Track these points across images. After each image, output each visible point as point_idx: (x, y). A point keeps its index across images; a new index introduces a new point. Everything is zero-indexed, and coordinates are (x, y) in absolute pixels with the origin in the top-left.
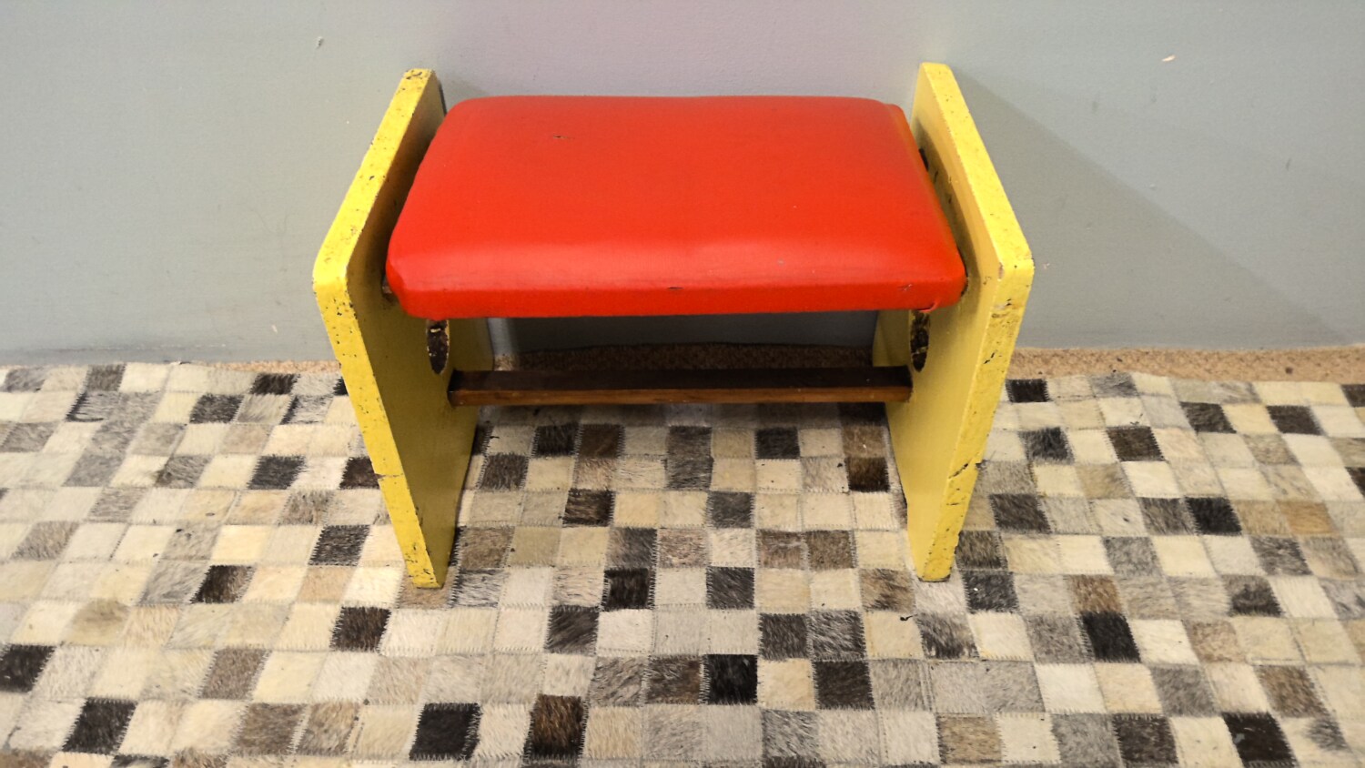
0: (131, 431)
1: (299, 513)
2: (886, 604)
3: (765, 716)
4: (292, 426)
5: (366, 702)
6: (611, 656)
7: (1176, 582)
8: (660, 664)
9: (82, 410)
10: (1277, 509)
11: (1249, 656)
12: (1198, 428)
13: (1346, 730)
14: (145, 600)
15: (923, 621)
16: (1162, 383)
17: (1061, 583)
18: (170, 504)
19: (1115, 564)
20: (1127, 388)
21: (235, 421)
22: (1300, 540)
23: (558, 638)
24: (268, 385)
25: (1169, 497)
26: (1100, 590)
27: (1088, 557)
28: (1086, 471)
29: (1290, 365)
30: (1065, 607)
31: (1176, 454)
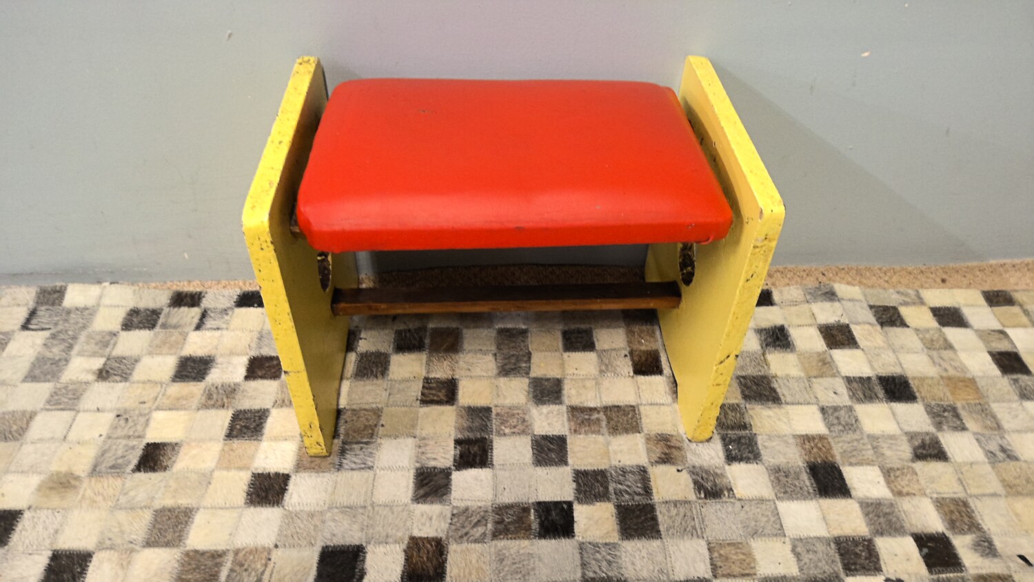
0: (75, 338)
1: (214, 399)
2: (666, 459)
3: (581, 547)
4: (204, 332)
5: (276, 546)
6: (462, 505)
7: (873, 438)
8: (501, 510)
9: (34, 321)
10: (941, 382)
11: (928, 491)
12: (882, 324)
13: (998, 543)
14: (95, 471)
15: (693, 471)
16: (854, 291)
17: (791, 441)
18: (110, 395)
19: (829, 426)
20: (831, 295)
21: (157, 329)
22: (959, 405)
23: (422, 492)
24: (182, 300)
25: (865, 375)
26: (820, 445)
27: (809, 421)
28: (805, 358)
29: (944, 276)
30: (795, 458)
31: (868, 344)
